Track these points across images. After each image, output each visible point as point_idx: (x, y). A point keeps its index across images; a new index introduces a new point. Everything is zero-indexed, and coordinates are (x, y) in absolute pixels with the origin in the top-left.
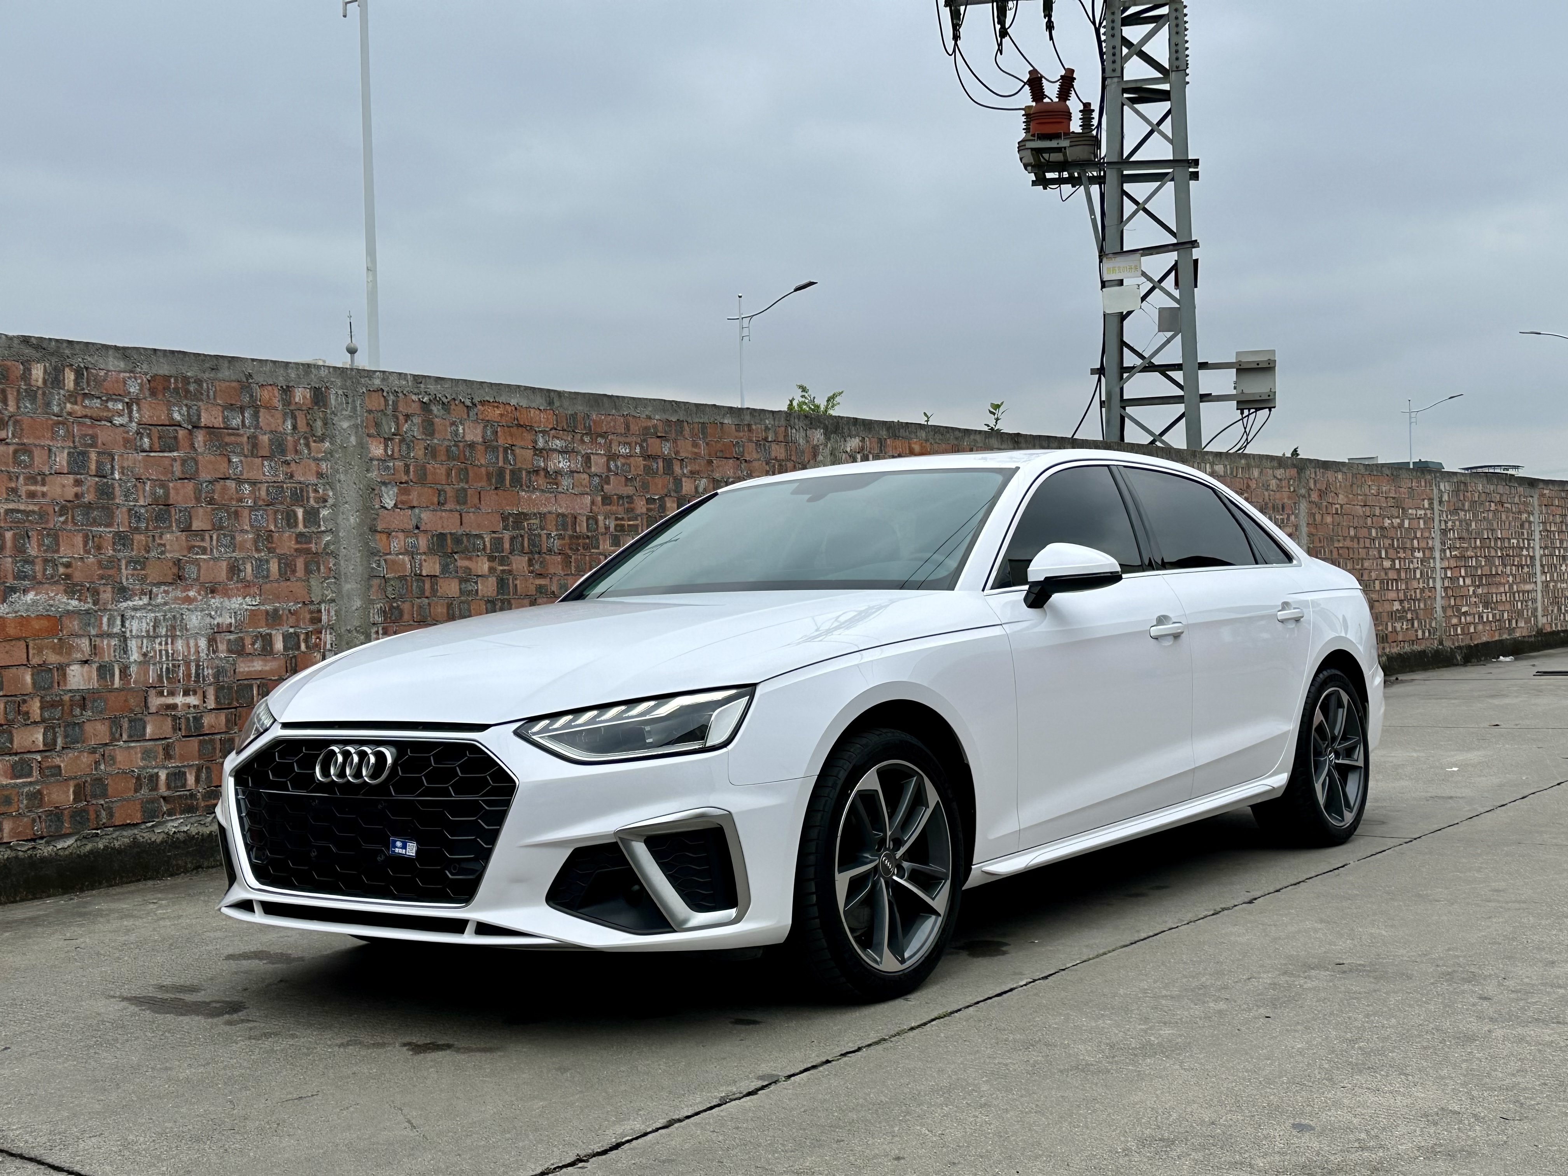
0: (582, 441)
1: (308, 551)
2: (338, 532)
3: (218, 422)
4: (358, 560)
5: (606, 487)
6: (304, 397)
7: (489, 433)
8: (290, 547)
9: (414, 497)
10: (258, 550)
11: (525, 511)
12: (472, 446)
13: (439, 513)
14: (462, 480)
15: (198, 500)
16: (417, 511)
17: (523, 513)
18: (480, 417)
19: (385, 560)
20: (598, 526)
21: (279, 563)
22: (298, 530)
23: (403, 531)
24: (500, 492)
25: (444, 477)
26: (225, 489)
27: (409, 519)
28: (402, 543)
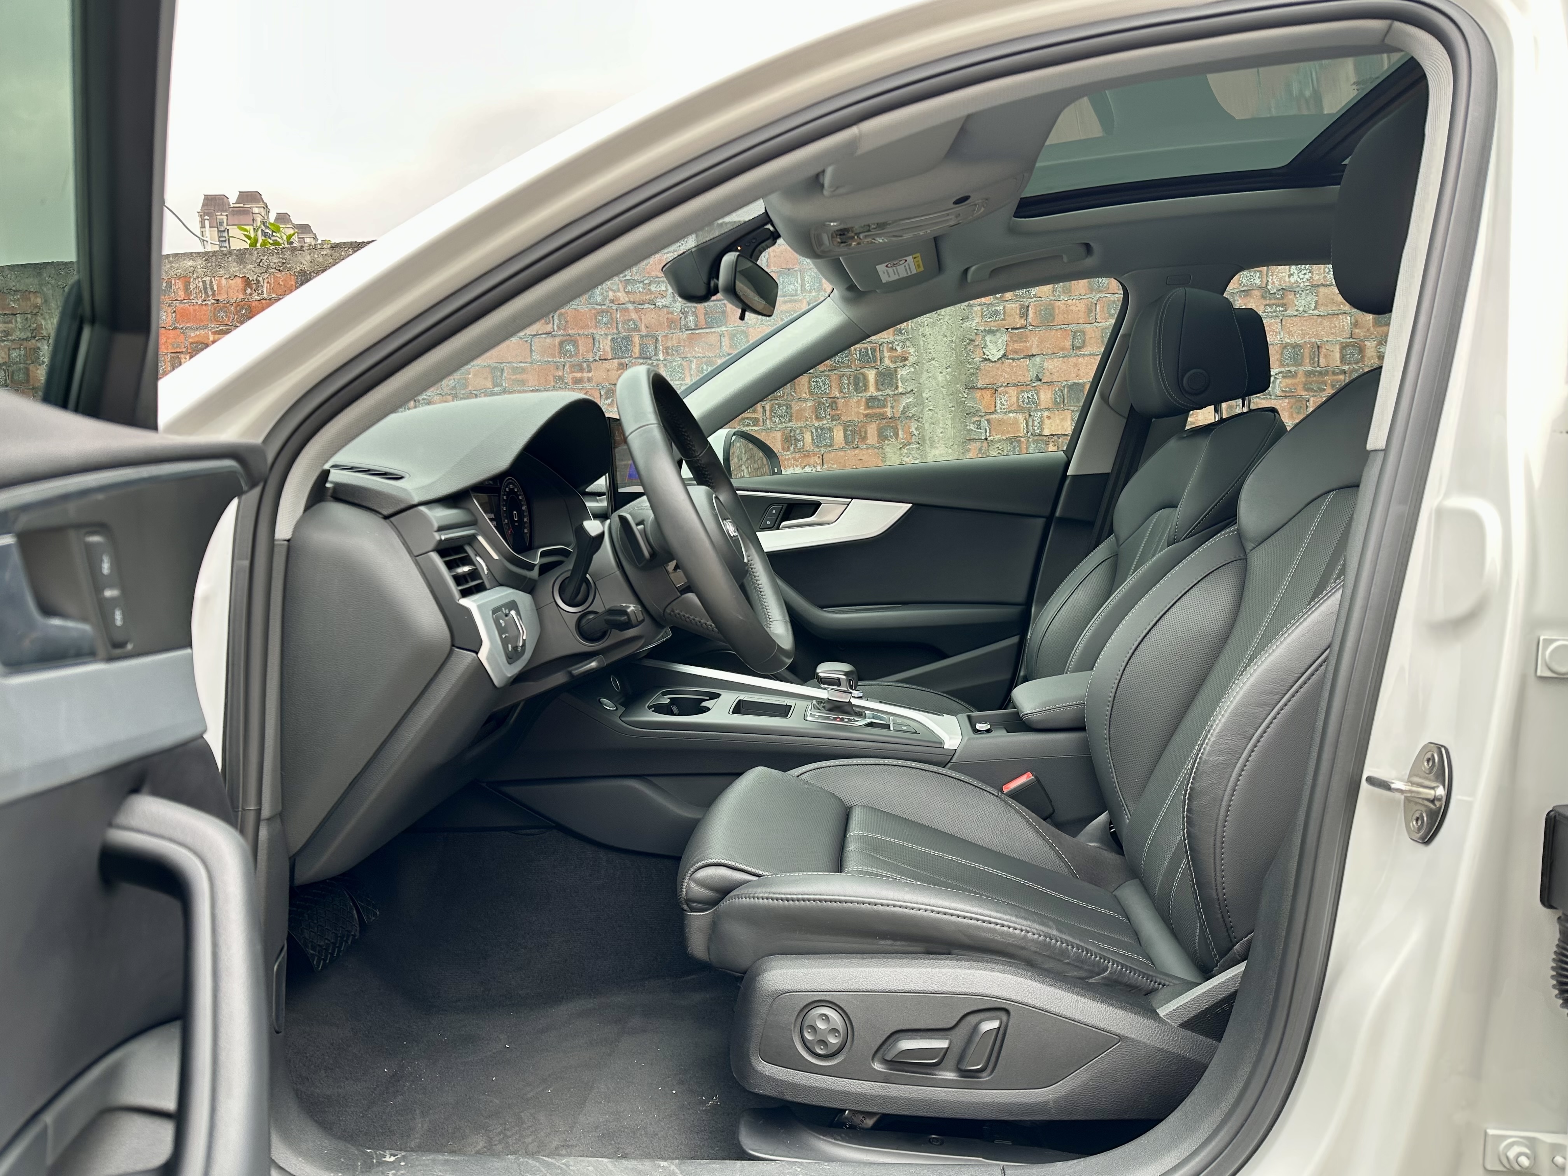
1: (882, 416)
2: (920, 393)
4: (949, 422)
8: (858, 413)
9: (1033, 344)
10: (818, 418)
13: (1073, 360)
16: (1038, 359)
19: (988, 421)
20: (1363, 357)
21: (845, 431)
22: (868, 395)
23: (1015, 385)
25: (1082, 315)
27: (1026, 370)
28: (1014, 399)
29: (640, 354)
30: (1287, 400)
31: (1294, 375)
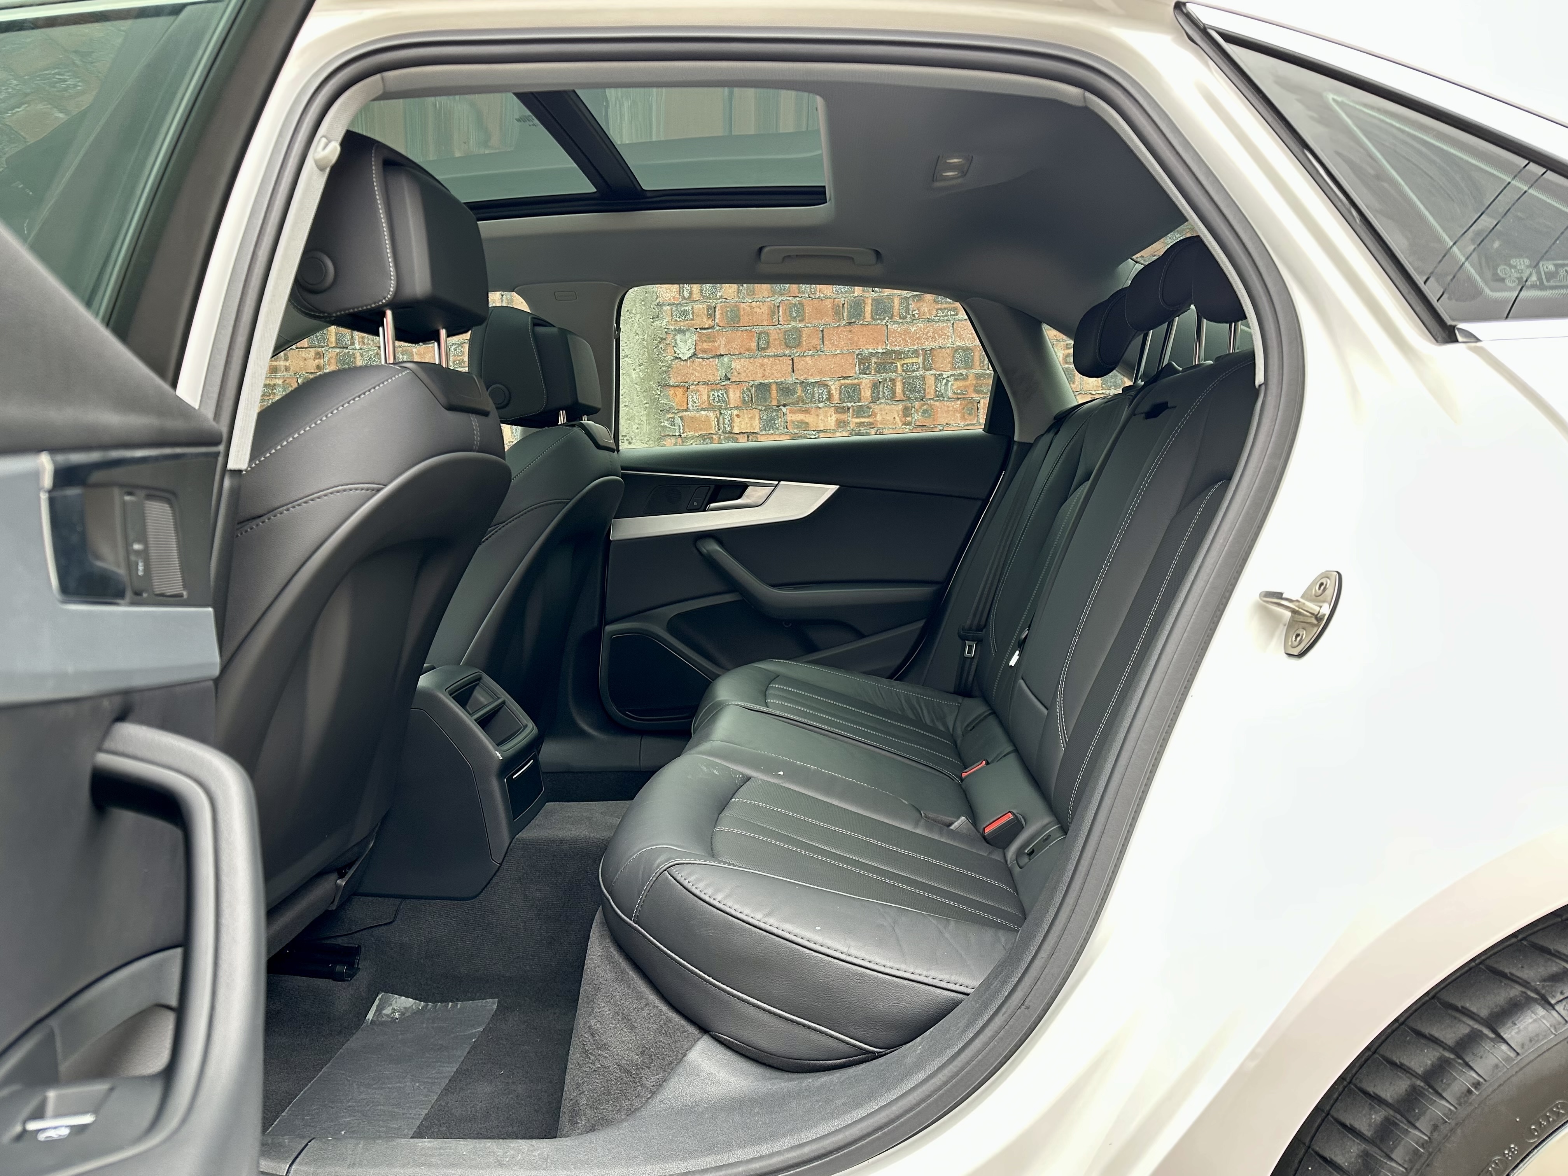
4: (644, 418)
9: (721, 344)
11: (897, 348)
13: (759, 360)
14: (794, 319)
16: (726, 359)
17: (894, 351)
19: (681, 418)
23: (705, 383)
24: (855, 328)
25: (765, 317)
27: (714, 370)
28: (705, 397)
29: (337, 343)
30: (959, 402)
31: (966, 378)
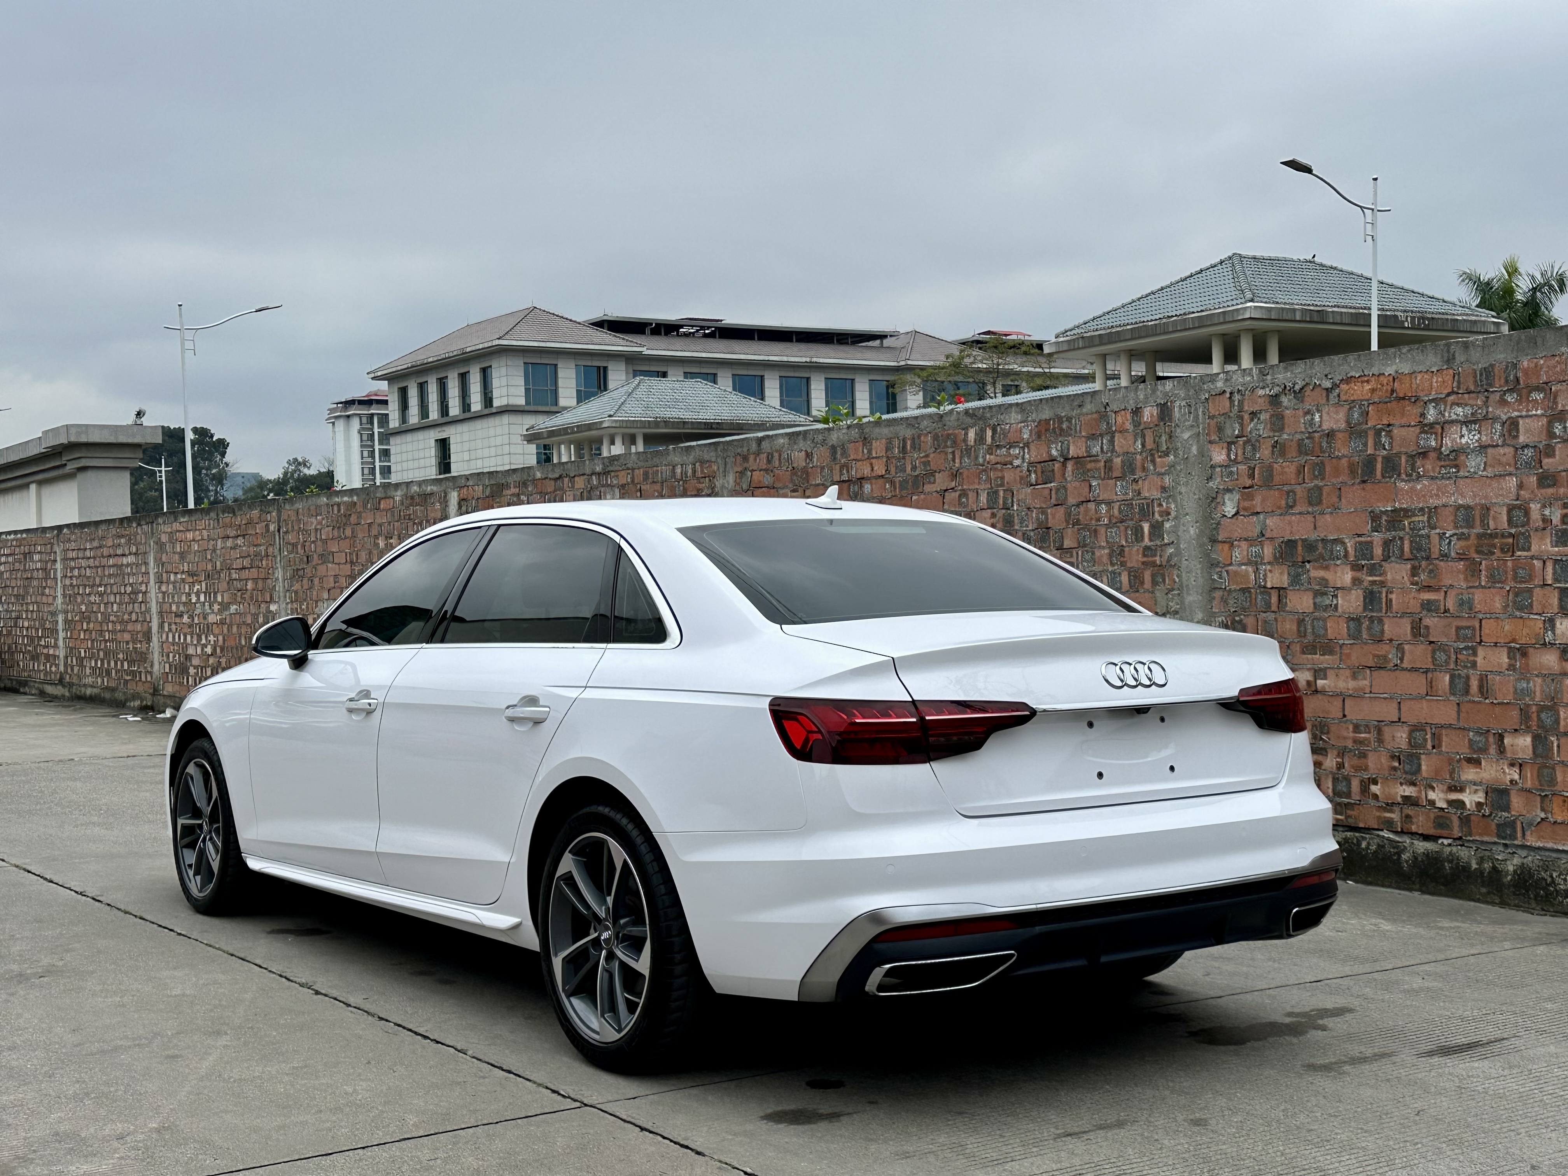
0: (1503, 402)
1: (1154, 564)
2: (1178, 544)
3: (1082, 452)
4: (1199, 572)
5: (1545, 461)
6: (1152, 416)
7: (1356, 415)
8: (1137, 561)
9: (1257, 503)
10: (1112, 564)
11: (1405, 506)
12: (1330, 435)
13: (1288, 517)
14: (1316, 477)
15: (1067, 522)
16: (1261, 516)
17: (1402, 509)
18: (1343, 398)
19: (1227, 571)
20: (1528, 520)
21: (1129, 575)
22: (1143, 544)
23: (1246, 540)
24: (1368, 486)
25: (1293, 476)
26: (1087, 510)
27: (1252, 526)
28: (1245, 553)
30: (1462, 563)
31: (1467, 538)
